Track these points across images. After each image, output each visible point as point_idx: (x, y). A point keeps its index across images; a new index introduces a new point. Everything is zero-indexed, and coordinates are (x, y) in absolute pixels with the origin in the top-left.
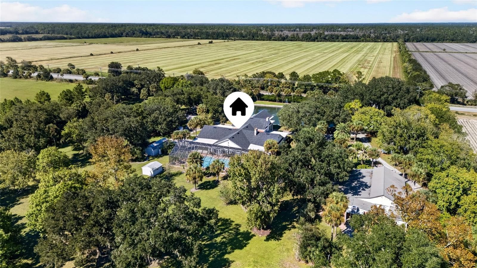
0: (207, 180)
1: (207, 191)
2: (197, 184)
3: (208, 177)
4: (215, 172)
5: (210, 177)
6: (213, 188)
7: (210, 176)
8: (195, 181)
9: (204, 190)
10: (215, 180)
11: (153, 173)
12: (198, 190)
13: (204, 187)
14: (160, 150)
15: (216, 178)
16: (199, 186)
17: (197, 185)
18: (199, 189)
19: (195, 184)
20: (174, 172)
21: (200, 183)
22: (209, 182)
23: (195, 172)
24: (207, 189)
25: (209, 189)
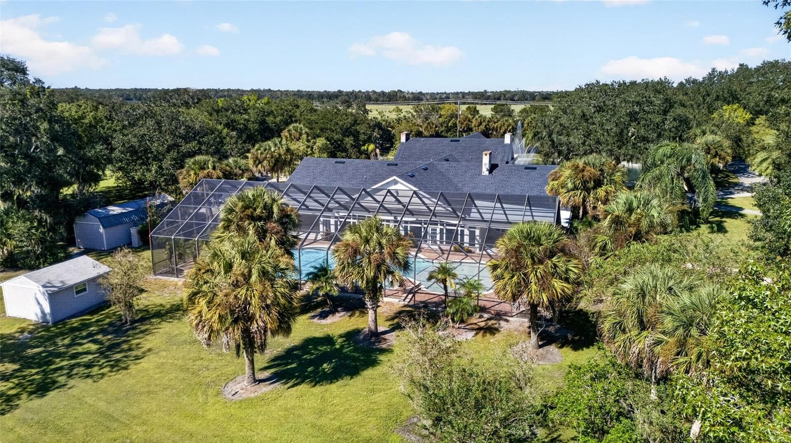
0: (318, 334)
1: (318, 389)
2: (263, 347)
3: (323, 316)
4: (362, 284)
5: (330, 320)
6: (353, 372)
7: (333, 312)
8: (246, 333)
9: (304, 388)
10: (357, 332)
11: (47, 310)
12: (265, 388)
13: (303, 365)
14: (134, 231)
15: (364, 322)
16: (278, 360)
17: (261, 360)
18: (277, 377)
19: (251, 353)
20: (159, 301)
21: (278, 344)
22: (328, 340)
23: (247, 277)
24: (319, 378)
25: (333, 377)
